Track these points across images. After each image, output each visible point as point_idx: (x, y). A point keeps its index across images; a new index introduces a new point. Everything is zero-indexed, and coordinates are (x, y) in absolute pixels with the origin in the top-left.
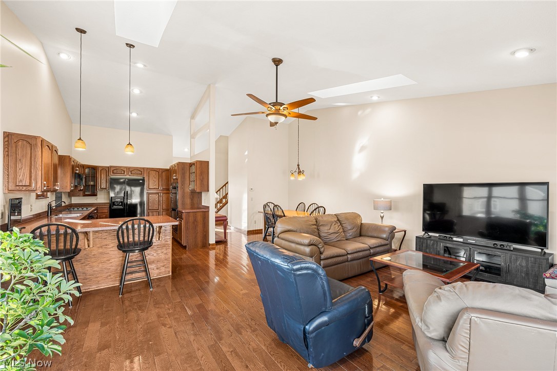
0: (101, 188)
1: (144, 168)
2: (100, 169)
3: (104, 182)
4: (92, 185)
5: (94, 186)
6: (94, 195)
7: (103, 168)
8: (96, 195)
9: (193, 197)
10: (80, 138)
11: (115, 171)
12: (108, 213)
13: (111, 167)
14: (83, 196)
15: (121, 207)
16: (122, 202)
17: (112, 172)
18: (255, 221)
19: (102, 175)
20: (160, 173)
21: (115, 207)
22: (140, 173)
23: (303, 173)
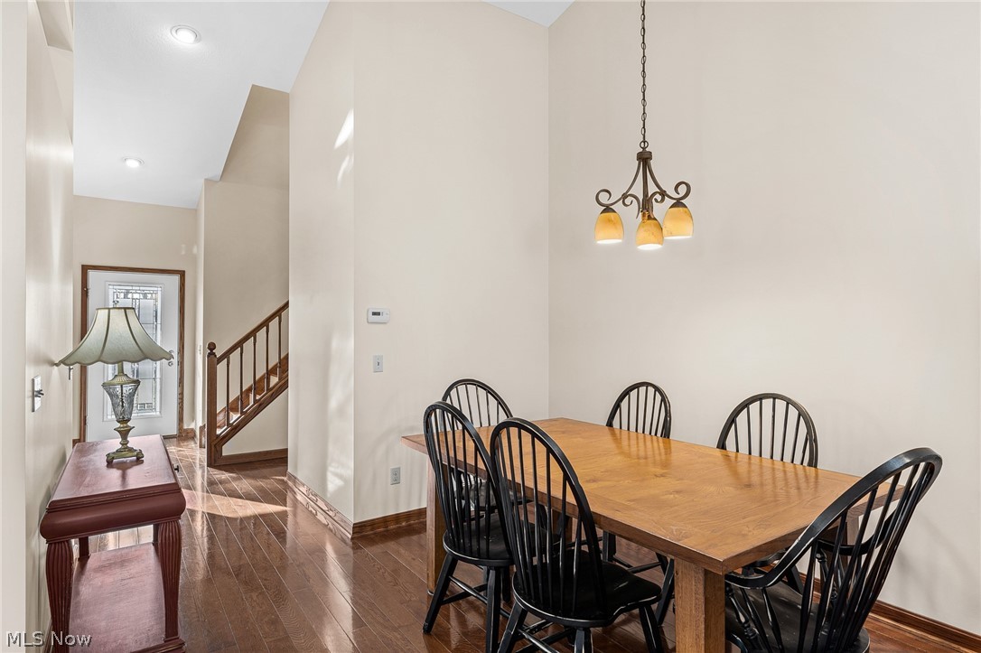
23: (678, 203)
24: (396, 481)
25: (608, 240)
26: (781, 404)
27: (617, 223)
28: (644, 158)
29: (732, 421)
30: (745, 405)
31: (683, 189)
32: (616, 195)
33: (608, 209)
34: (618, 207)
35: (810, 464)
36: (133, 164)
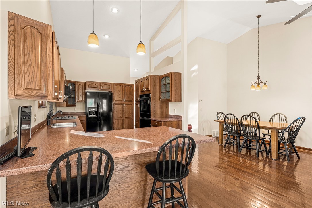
0: (79, 100)
1: (111, 83)
2: (78, 84)
3: (81, 94)
4: (72, 97)
5: (74, 98)
6: (74, 105)
7: (81, 83)
8: (75, 106)
9: (162, 107)
10: (93, 32)
11: (90, 86)
12: (86, 121)
13: (87, 82)
14: (67, 106)
15: (95, 116)
16: (96, 112)
17: (88, 86)
18: (204, 128)
19: (80, 89)
20: (123, 87)
21: (90, 116)
22: (109, 87)
23: (265, 84)
24: (204, 130)
25: (253, 89)
26: (281, 115)
27: (254, 87)
28: (258, 77)
29: (272, 118)
30: (274, 115)
31: (266, 82)
32: (254, 83)
33: (253, 85)
34: (254, 84)
35: (286, 123)
36: (136, 70)
